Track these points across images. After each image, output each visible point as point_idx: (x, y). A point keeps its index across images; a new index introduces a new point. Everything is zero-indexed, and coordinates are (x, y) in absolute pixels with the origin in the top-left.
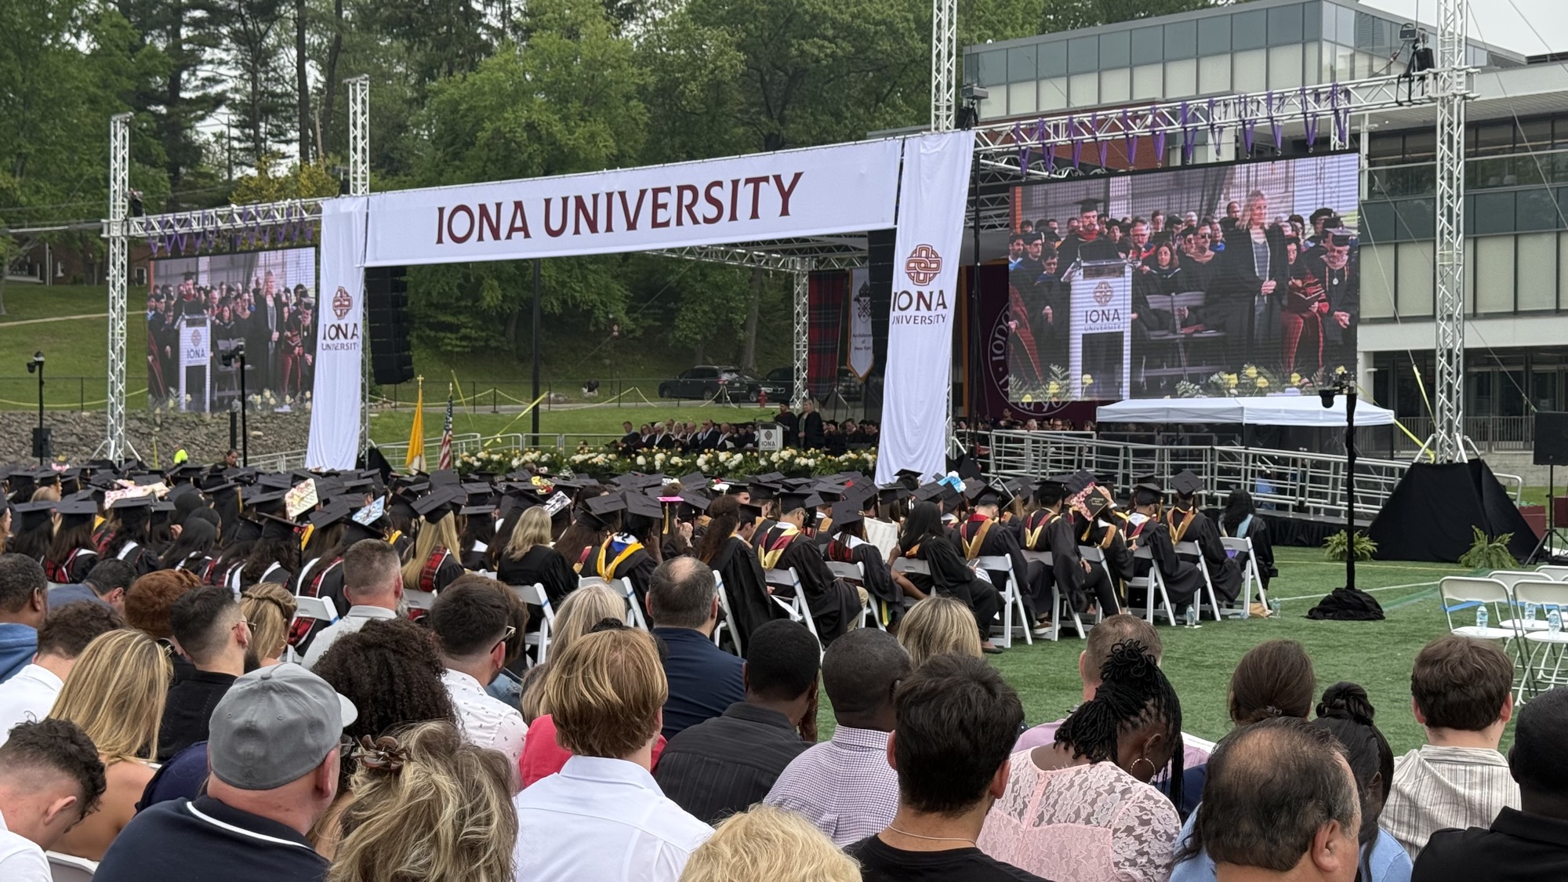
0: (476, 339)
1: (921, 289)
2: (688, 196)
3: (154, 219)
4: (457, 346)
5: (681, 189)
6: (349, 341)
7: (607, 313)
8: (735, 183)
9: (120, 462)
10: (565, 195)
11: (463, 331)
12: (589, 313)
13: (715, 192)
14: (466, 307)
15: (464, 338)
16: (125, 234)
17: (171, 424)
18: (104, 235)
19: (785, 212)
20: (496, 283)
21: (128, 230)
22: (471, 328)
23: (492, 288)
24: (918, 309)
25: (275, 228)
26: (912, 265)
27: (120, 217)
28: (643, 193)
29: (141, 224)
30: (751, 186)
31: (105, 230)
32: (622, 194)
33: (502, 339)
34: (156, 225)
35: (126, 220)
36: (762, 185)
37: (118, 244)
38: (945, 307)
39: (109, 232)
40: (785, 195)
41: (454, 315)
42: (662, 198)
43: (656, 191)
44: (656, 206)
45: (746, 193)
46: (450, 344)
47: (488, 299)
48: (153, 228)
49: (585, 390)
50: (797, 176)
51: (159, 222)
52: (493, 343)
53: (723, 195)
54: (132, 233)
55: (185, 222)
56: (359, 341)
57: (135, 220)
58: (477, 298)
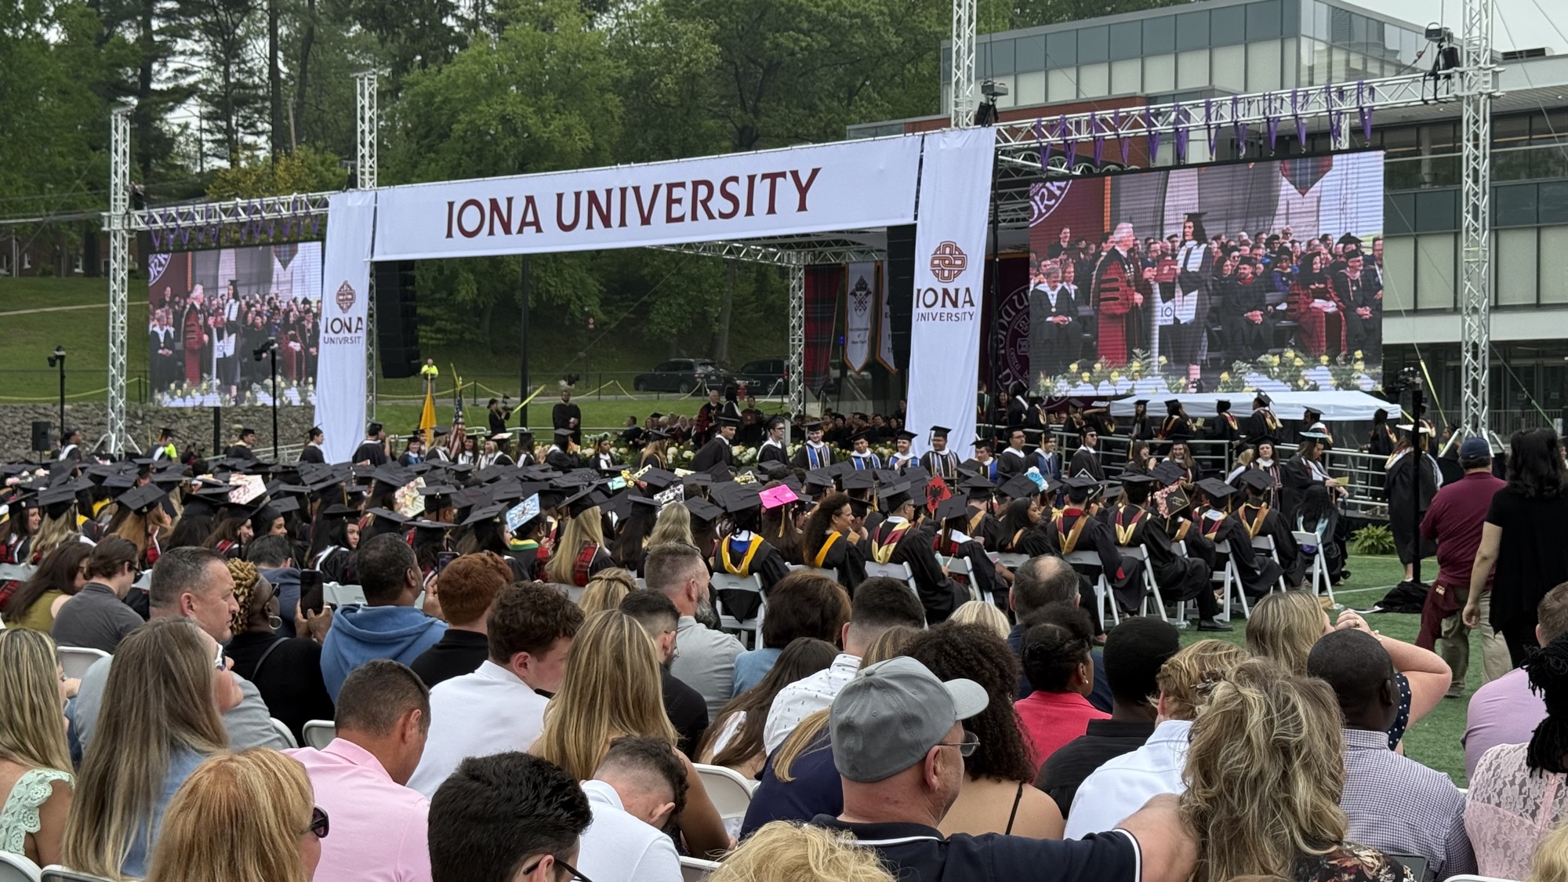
0: (451, 332)
1: (945, 286)
2: (703, 192)
3: (156, 212)
4: (432, 339)
5: (696, 184)
6: (353, 335)
7: (582, 308)
8: (752, 179)
9: (120, 456)
10: (577, 190)
11: (438, 323)
12: (564, 308)
13: (731, 187)
14: (440, 300)
15: (438, 331)
16: (126, 227)
17: (152, 417)
18: (105, 229)
19: (802, 207)
20: (471, 277)
21: (129, 224)
22: (447, 321)
23: (467, 281)
24: (944, 305)
25: (279, 222)
26: (936, 262)
27: (122, 211)
28: (657, 188)
29: (142, 217)
30: (768, 181)
31: (106, 223)
32: (636, 190)
33: (478, 331)
34: (158, 219)
35: (127, 213)
36: (779, 180)
37: (119, 237)
38: (972, 305)
39: (109, 226)
40: (803, 191)
41: (429, 307)
42: (677, 193)
43: (670, 187)
44: (670, 201)
45: (762, 188)
46: (425, 337)
47: (463, 292)
48: (155, 222)
49: (563, 383)
50: (815, 172)
51: (161, 216)
52: (467, 336)
53: (739, 190)
54: (133, 226)
55: (190, 216)
56: (363, 335)
57: (136, 213)
58: (451, 292)
